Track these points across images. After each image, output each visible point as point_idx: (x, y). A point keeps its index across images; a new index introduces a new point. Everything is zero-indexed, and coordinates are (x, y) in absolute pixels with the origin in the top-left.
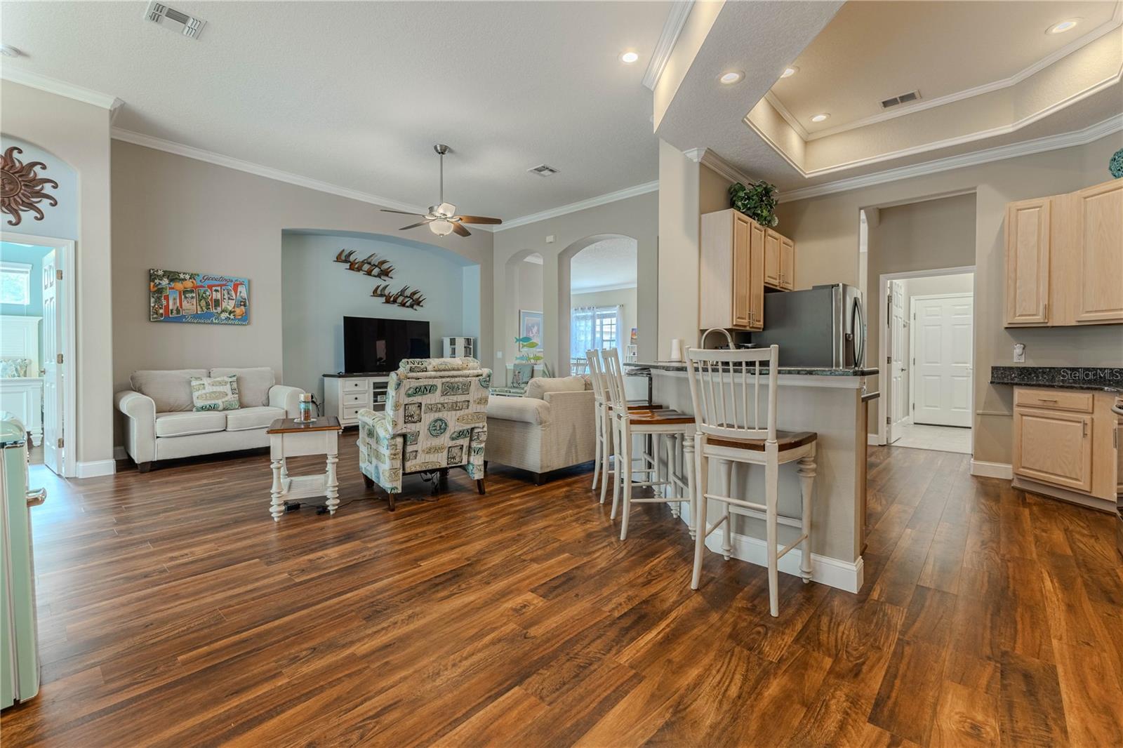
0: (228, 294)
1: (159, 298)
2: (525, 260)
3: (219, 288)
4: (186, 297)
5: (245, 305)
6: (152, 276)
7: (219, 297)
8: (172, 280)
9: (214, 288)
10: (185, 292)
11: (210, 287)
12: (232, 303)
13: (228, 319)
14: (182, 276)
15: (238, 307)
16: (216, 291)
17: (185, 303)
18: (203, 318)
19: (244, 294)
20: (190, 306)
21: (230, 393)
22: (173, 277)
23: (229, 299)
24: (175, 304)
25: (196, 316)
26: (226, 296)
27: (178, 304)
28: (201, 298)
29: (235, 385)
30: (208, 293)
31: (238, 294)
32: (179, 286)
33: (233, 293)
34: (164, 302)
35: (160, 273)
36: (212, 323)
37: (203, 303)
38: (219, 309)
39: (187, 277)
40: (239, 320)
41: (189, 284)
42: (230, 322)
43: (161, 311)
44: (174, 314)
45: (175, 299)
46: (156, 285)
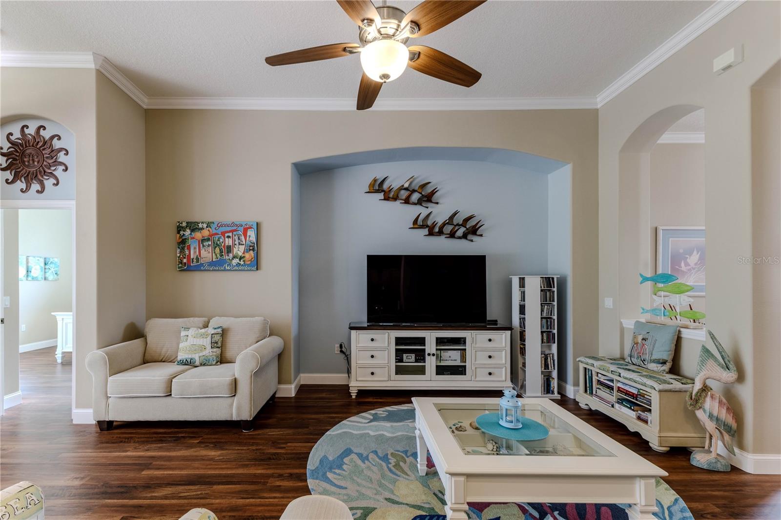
0: (239, 239)
1: (183, 249)
2: (659, 142)
3: (230, 234)
4: (204, 246)
5: (253, 250)
6: (179, 229)
7: (231, 243)
8: (193, 231)
9: (226, 235)
10: (203, 240)
11: (223, 234)
12: (242, 248)
13: (238, 265)
14: (200, 226)
15: (247, 252)
16: (229, 237)
17: (203, 252)
18: (217, 265)
19: (253, 238)
20: (207, 254)
21: (209, 346)
22: (193, 227)
23: (239, 244)
24: (195, 252)
25: (212, 263)
26: (237, 242)
27: (198, 254)
28: (216, 245)
29: (217, 338)
30: (221, 240)
31: (248, 238)
32: (198, 235)
33: (243, 238)
34: (187, 252)
35: (184, 224)
36: (225, 270)
37: (217, 250)
38: (231, 255)
39: (205, 226)
40: (248, 265)
41: (206, 233)
42: (240, 268)
43: (185, 261)
44: (195, 263)
45: (195, 248)
46: (181, 237)
